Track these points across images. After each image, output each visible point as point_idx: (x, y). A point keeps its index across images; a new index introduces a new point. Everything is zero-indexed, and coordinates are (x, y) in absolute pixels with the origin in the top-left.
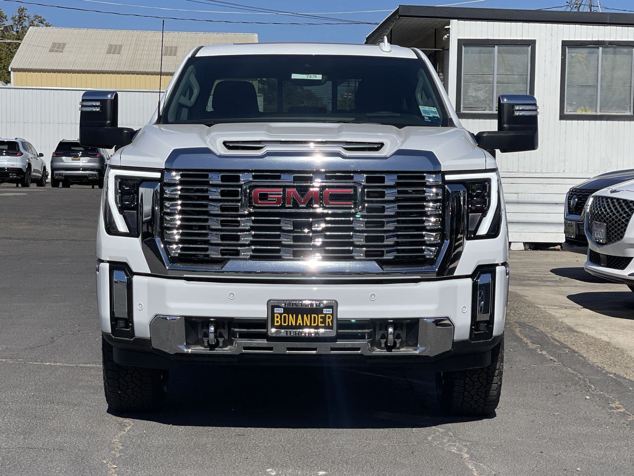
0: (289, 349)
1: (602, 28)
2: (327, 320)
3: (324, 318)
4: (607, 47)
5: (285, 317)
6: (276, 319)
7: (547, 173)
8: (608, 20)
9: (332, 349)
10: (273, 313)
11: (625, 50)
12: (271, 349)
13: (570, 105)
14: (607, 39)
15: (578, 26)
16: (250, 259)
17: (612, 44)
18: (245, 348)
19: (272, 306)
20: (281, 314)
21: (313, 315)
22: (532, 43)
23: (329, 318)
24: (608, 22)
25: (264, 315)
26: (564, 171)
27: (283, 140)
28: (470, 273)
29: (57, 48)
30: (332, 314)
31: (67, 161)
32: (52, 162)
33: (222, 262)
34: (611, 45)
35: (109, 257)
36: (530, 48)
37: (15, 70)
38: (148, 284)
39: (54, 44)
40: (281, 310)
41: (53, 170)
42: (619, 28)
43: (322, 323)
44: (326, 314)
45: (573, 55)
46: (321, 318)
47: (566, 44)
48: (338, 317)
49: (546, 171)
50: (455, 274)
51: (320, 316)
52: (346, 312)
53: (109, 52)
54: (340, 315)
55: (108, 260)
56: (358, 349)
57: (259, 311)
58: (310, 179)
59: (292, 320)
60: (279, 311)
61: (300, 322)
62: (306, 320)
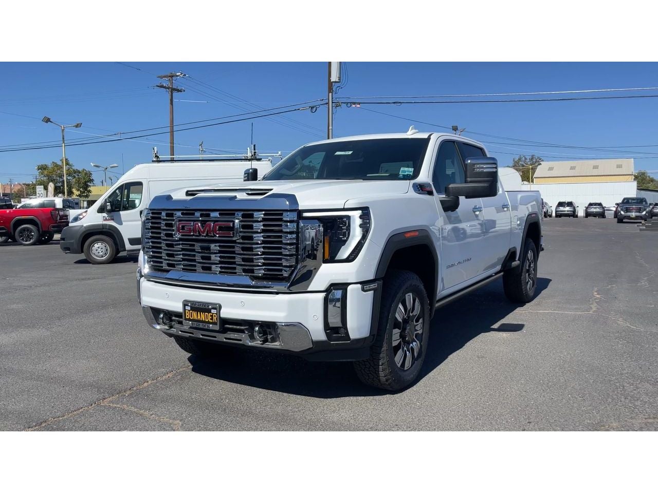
0: (202, 335)
2: (214, 318)
3: (212, 316)
5: (191, 313)
6: (187, 314)
9: (226, 338)
10: (185, 309)
12: (193, 333)
16: (181, 270)
18: (181, 331)
19: (185, 304)
20: (189, 311)
21: (206, 314)
23: (215, 317)
25: (180, 310)
27: (216, 188)
28: (323, 289)
29: (551, 169)
30: (217, 314)
31: (561, 208)
32: (556, 209)
33: (168, 271)
37: (535, 178)
39: (550, 168)
41: (556, 212)
43: (211, 320)
44: (213, 313)
48: (221, 316)
50: (309, 289)
51: (210, 314)
53: (571, 169)
56: (240, 340)
57: (178, 307)
58: (208, 215)
59: (195, 315)
60: (188, 308)
61: (199, 317)
62: (202, 316)
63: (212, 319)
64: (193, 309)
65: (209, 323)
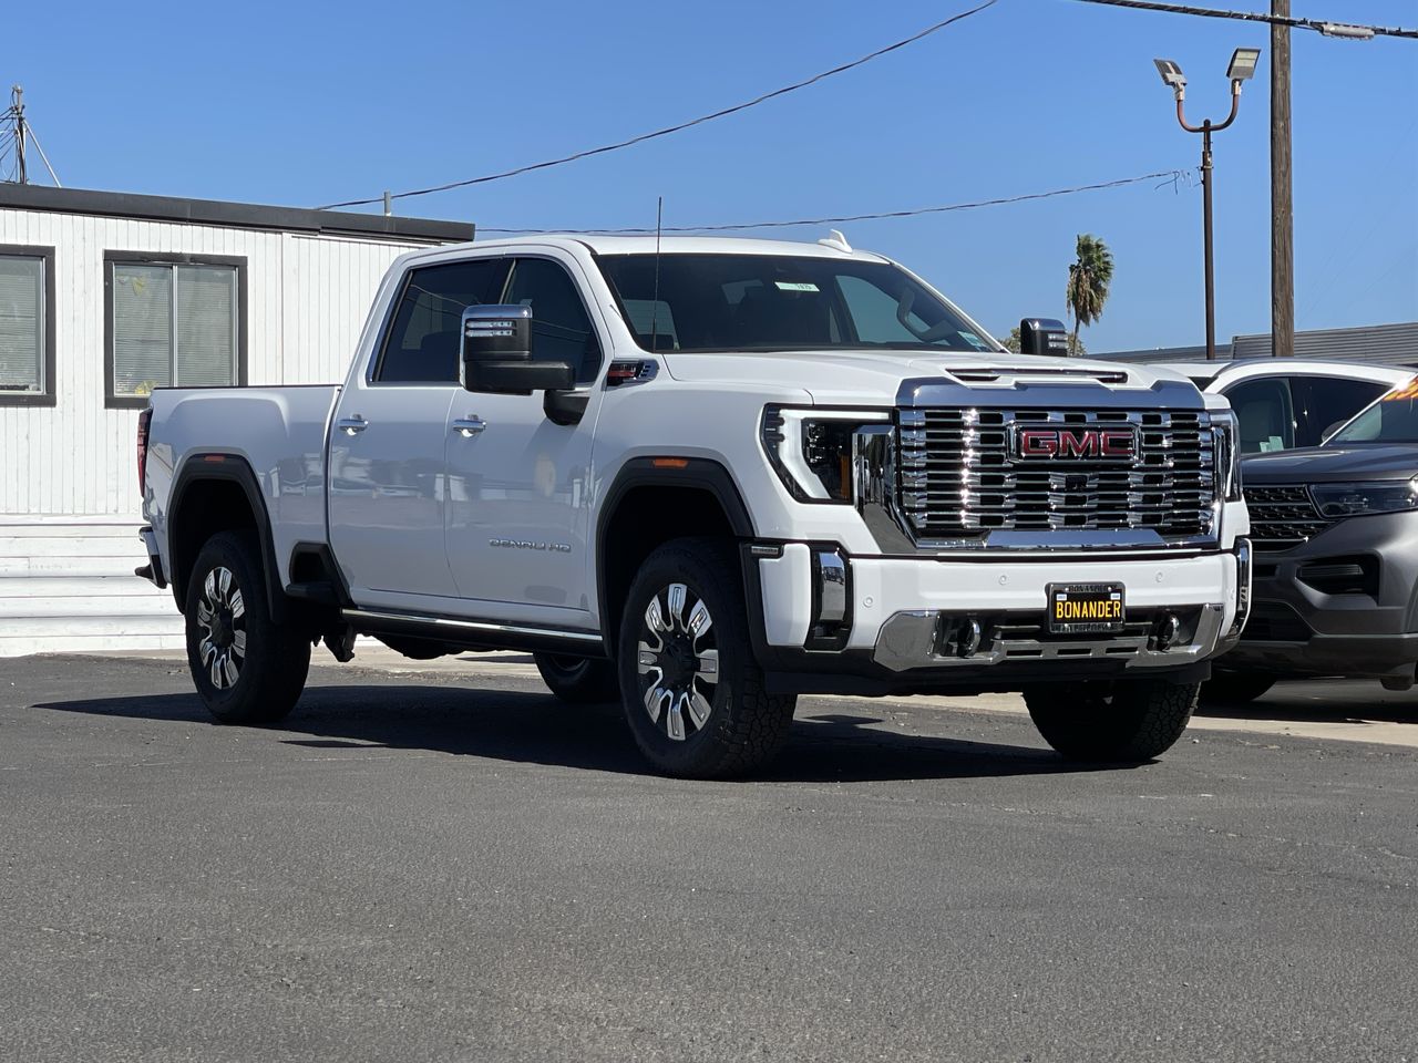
0: (1061, 652)
1: (176, 228)
2: (1115, 609)
3: (1111, 606)
4: (187, 266)
5: (1068, 606)
6: (1058, 610)
7: (84, 514)
8: (189, 211)
9: (1109, 650)
10: (1055, 601)
11: (219, 273)
12: (1039, 652)
13: (123, 378)
14: (187, 250)
15: (132, 223)
16: (1013, 529)
17: (197, 260)
18: (1009, 653)
19: (1052, 591)
20: (1064, 602)
21: (1099, 603)
22: (46, 254)
23: (1117, 606)
24: (189, 217)
25: (1044, 605)
26: (116, 511)
30: (1120, 601)
33: (980, 534)
34: (195, 262)
35: (808, 535)
36: (42, 264)
38: (883, 569)
40: (1064, 597)
42: (208, 230)
43: (1109, 613)
44: (1113, 601)
45: (126, 279)
46: (1109, 606)
47: (113, 259)
48: (1127, 605)
49: (82, 512)
51: (1107, 603)
52: (1136, 597)
54: (1129, 603)
55: (806, 538)
56: (1135, 649)
57: (1039, 601)
58: (1082, 419)
59: (1076, 610)
60: (1061, 597)
61: (1085, 612)
62: (1092, 610)
63: (1111, 612)
64: (1071, 598)
65: (1105, 619)
